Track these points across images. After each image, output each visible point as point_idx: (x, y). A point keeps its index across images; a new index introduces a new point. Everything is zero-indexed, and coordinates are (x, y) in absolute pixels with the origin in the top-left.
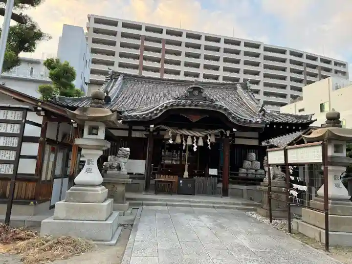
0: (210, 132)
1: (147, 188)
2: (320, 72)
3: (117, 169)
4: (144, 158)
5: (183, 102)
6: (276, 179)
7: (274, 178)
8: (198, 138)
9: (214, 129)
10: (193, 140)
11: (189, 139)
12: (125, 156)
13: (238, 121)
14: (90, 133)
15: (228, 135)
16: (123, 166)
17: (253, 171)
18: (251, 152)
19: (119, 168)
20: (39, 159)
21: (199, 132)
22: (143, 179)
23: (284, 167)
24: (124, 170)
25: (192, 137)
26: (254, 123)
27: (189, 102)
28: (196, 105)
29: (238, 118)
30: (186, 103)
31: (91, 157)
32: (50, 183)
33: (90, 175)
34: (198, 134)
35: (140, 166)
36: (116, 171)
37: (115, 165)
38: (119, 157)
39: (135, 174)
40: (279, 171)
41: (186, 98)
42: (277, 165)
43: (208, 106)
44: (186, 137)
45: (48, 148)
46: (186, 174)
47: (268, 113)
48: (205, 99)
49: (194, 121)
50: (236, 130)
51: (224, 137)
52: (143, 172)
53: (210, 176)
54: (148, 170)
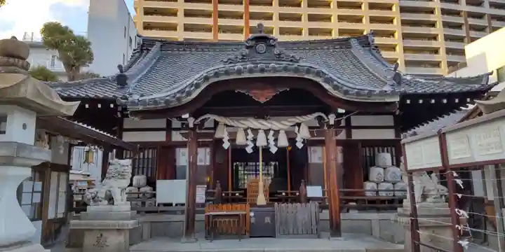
0: (299, 120)
1: (189, 231)
2: (490, 23)
3: (106, 202)
5: (238, 66)
6: (428, 200)
7: (424, 197)
8: (277, 132)
9: (305, 115)
11: (261, 136)
13: (346, 93)
15: (332, 122)
16: (118, 194)
17: (389, 186)
18: (383, 152)
19: (110, 200)
21: (279, 121)
23: (443, 174)
24: (120, 202)
25: (267, 132)
26: (377, 95)
27: (249, 66)
28: (262, 70)
29: (345, 88)
34: (276, 126)
36: (104, 206)
37: (102, 195)
38: (110, 178)
39: (176, 205)
40: (433, 184)
41: (243, 58)
42: (430, 172)
43: (285, 69)
46: (262, 199)
47: (408, 81)
48: (279, 57)
49: (262, 100)
50: (344, 111)
51: (325, 128)
52: (183, 199)
53: (309, 200)
54: (191, 194)
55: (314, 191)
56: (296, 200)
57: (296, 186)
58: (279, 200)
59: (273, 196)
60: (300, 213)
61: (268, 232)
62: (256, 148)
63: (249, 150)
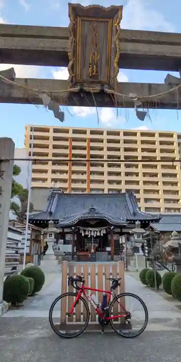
0: (103, 228)
1: (73, 259)
4: (71, 244)
5: (87, 215)
9: (105, 227)
10: (94, 232)
11: (93, 232)
12: (61, 243)
13: (114, 223)
14: (49, 237)
16: (61, 248)
20: (30, 247)
21: (97, 228)
22: (70, 255)
24: (61, 250)
25: (94, 231)
28: (93, 217)
30: (89, 216)
31: (50, 245)
32: (33, 256)
33: (50, 251)
34: (97, 230)
35: (69, 248)
39: (67, 252)
41: (89, 213)
43: (99, 216)
44: (91, 231)
45: (33, 242)
46: (92, 251)
48: (97, 213)
49: (93, 224)
51: (110, 230)
52: (71, 251)
53: (106, 251)
54: (73, 250)
55: (108, 249)
56: (104, 251)
57: (103, 247)
58: (98, 251)
59: (97, 250)
60: (105, 255)
61: (94, 260)
62: (91, 236)
63: (89, 236)
